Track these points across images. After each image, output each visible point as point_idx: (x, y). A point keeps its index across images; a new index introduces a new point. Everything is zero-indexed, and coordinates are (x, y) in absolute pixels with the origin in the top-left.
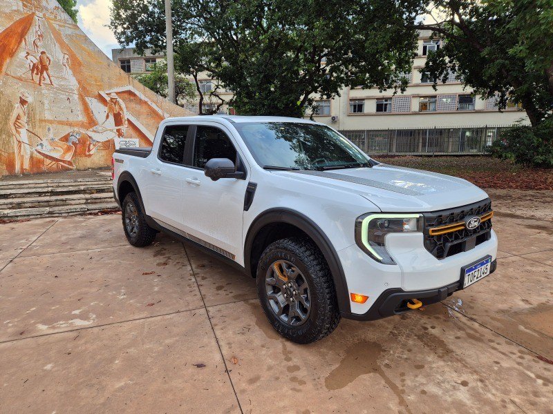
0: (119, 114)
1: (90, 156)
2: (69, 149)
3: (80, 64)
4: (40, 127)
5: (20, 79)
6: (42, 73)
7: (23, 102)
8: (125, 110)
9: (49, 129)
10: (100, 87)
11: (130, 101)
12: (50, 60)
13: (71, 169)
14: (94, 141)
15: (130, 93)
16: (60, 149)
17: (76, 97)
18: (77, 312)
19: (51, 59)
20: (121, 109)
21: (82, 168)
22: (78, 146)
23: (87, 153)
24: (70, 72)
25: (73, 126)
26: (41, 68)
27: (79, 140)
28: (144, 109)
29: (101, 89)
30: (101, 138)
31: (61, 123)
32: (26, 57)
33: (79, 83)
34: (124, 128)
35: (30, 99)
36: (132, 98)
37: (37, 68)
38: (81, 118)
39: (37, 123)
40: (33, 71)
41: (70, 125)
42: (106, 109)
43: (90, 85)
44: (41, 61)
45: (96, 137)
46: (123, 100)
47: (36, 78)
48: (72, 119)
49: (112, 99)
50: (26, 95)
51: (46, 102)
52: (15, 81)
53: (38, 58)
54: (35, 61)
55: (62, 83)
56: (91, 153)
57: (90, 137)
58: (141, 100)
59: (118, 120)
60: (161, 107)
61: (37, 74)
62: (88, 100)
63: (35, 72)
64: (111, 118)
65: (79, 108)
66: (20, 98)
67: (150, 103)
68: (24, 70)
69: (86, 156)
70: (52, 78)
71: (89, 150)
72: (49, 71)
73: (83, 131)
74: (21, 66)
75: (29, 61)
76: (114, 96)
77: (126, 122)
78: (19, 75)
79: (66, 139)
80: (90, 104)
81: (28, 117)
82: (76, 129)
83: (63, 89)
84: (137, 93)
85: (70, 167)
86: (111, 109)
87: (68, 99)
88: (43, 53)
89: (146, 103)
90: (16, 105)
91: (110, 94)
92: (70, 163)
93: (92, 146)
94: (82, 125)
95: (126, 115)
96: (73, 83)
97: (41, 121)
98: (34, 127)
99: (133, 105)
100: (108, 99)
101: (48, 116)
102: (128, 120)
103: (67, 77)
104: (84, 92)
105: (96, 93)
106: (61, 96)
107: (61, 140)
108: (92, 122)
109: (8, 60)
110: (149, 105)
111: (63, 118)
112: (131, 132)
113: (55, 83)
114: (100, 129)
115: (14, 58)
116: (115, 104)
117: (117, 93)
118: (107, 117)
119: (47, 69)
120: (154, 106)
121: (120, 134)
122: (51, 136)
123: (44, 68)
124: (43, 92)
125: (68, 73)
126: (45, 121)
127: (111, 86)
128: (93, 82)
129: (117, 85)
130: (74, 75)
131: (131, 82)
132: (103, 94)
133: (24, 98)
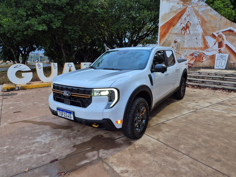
0: (222, 42)
1: (202, 62)
2: (193, 59)
3: (205, 22)
4: (181, 51)
5: (176, 34)
6: (186, 30)
7: (175, 42)
8: (225, 39)
9: (185, 51)
10: (214, 31)
11: (229, 34)
13: (192, 67)
14: (206, 55)
15: (230, 31)
16: (189, 59)
17: (200, 37)
19: (192, 23)
20: (223, 39)
21: (197, 67)
22: (197, 58)
23: (201, 61)
24: (200, 26)
25: (197, 49)
26: (186, 28)
27: (198, 55)
29: (214, 32)
30: (209, 54)
31: (191, 48)
33: (203, 31)
34: (223, 49)
35: (179, 41)
36: (231, 33)
37: (184, 28)
38: (201, 45)
39: (180, 49)
40: (182, 30)
41: (195, 49)
42: (215, 40)
43: (209, 30)
44: (187, 25)
45: (207, 53)
47: (183, 32)
48: (196, 46)
49: (219, 35)
50: (178, 39)
51: (186, 41)
52: (174, 35)
53: (185, 24)
54: (184, 26)
55: (195, 32)
56: (203, 60)
57: (204, 54)
59: (220, 45)
61: (184, 31)
62: (206, 37)
63: (183, 30)
64: (217, 45)
65: (200, 41)
66: (175, 41)
68: (178, 30)
69: (200, 62)
70: (190, 31)
71: (202, 59)
73: (201, 51)
75: (181, 26)
76: (221, 33)
77: (225, 46)
78: (176, 32)
79: (192, 55)
80: (207, 39)
81: (177, 47)
82: (198, 50)
83: (195, 35)
84: (234, 30)
85: (192, 66)
86: (217, 40)
87: (196, 38)
90: (172, 44)
91: (218, 33)
92: (192, 65)
93: (204, 58)
94: (201, 49)
95: (226, 42)
96: (200, 31)
97: (182, 48)
98: (178, 51)
99: (231, 37)
100: (217, 35)
101: (186, 46)
102: (226, 45)
103: (198, 29)
104: (205, 33)
105: (211, 34)
106: (194, 37)
107: (190, 55)
108: (206, 47)
109: (172, 28)
111: (193, 47)
112: (227, 50)
113: (192, 32)
114: (209, 49)
115: (174, 27)
116: (220, 37)
117: (222, 32)
118: (215, 44)
121: (220, 52)
122: (186, 54)
123: (188, 27)
124: (185, 37)
126: (184, 48)
127: (220, 29)
128: (211, 29)
129: (223, 28)
130: (201, 28)
131: (232, 25)
132: (214, 33)
133: (176, 41)
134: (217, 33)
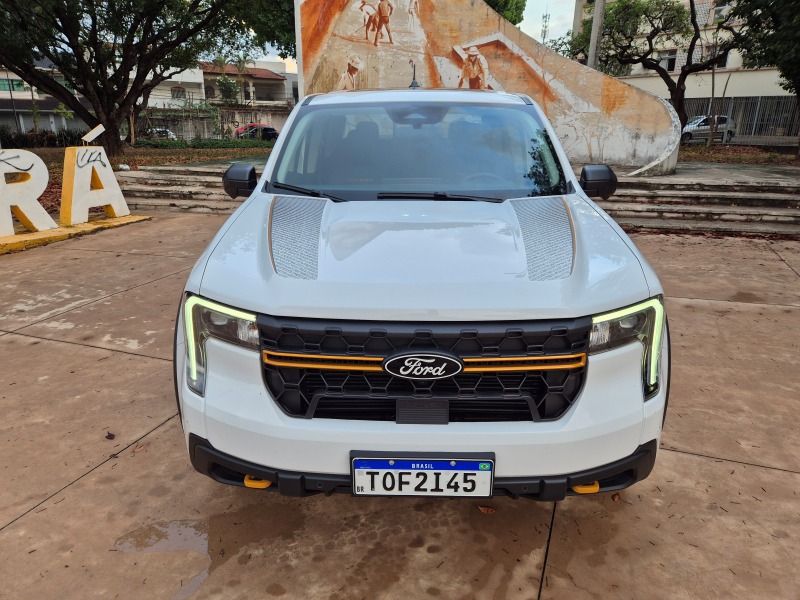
0: (477, 79)
3: (432, 8)
5: (350, 39)
6: (379, 27)
7: (352, 70)
8: (486, 72)
10: (456, 40)
11: (497, 57)
12: (392, 9)
15: (498, 44)
17: (421, 57)
19: (394, 5)
20: (481, 70)
24: (417, 21)
26: (379, 21)
28: (514, 69)
29: (456, 43)
32: (361, 8)
33: (428, 37)
35: (361, 66)
36: (500, 52)
37: (374, 23)
40: (368, 26)
43: (442, 37)
44: (380, 11)
46: (487, 57)
47: (372, 35)
49: (470, 56)
50: (357, 60)
51: (382, 68)
52: (344, 42)
54: (372, 12)
55: (405, 39)
58: (512, 54)
60: (541, 64)
61: (373, 30)
62: (436, 60)
63: (371, 27)
65: (424, 72)
66: (349, 64)
67: (525, 58)
68: (357, 27)
70: (392, 34)
72: (391, 25)
74: (354, 21)
75: (364, 13)
76: (474, 51)
78: (349, 34)
80: (439, 67)
83: (405, 48)
84: (508, 43)
86: (467, 72)
87: (411, 61)
89: (519, 58)
90: (343, 75)
91: (468, 49)
95: (487, 80)
96: (420, 37)
99: (500, 64)
100: (464, 56)
101: (382, 87)
103: (412, 30)
104: (433, 47)
105: (450, 50)
106: (402, 58)
109: (337, 16)
110: (523, 62)
115: (345, 12)
116: (474, 63)
117: (479, 47)
118: (460, 84)
119: (387, 22)
120: (531, 63)
123: (384, 20)
124: (379, 54)
125: (415, 25)
127: (471, 37)
128: (447, 34)
129: (480, 34)
130: (422, 26)
131: (502, 27)
132: (459, 50)
133: (353, 65)
134: (465, 49)
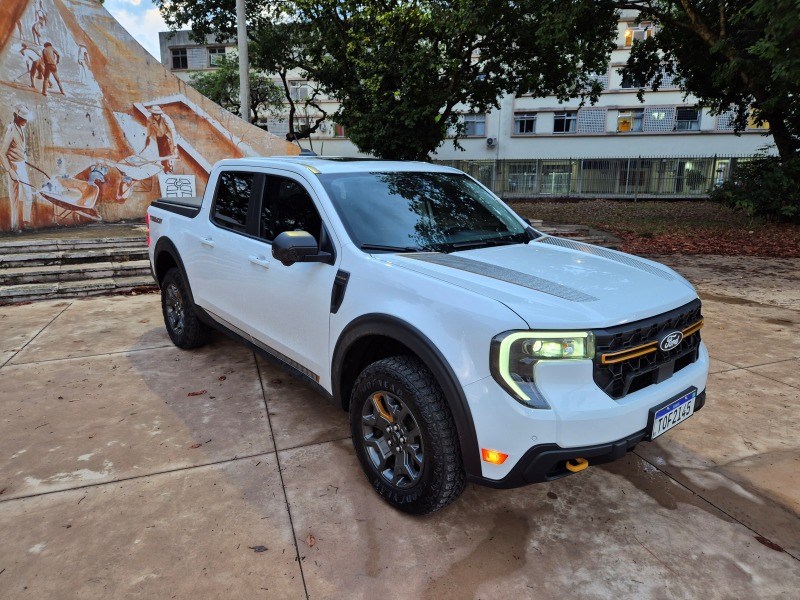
0: (165, 137)
1: (122, 201)
2: (90, 191)
3: (104, 62)
4: (46, 158)
5: (13, 86)
6: (46, 76)
7: (19, 121)
8: (173, 131)
9: (60, 161)
10: (136, 96)
11: (182, 117)
12: (58, 57)
13: (95, 222)
14: (128, 178)
15: (181, 105)
16: (76, 190)
17: (99, 112)
18: (85, 457)
19: (60, 54)
20: (167, 129)
21: (111, 219)
22: (105, 186)
23: (119, 197)
24: (90, 74)
25: (97, 156)
26: (45, 68)
27: (105, 178)
28: (202, 131)
29: (136, 100)
30: (139, 174)
31: (78, 152)
32: (22, 52)
33: (104, 91)
34: (173, 159)
35: (29, 117)
36: (184, 113)
37: (40, 69)
38: (108, 143)
39: (42, 153)
40: (32, 73)
41: (92, 154)
42: (145, 130)
43: (120, 93)
44: (45, 58)
45: (131, 172)
46: (171, 117)
47: (39, 84)
48: (94, 145)
49: (153, 115)
50: (24, 109)
51: (54, 120)
52: (6, 88)
53: (40, 53)
54: (36, 58)
55: (78, 91)
56: (124, 196)
57: (122, 173)
58: (197, 116)
59: (164, 147)
60: (227, 127)
61: (39, 77)
62: (116, 116)
63: (36, 74)
64: (154, 145)
65: (104, 128)
66: (15, 114)
67: (210, 120)
68: (19, 72)
69: (116, 201)
70: (62, 84)
71: (121, 193)
72: (58, 73)
73: (111, 164)
74: (15, 65)
75: (26, 58)
76: (157, 110)
77: (176, 150)
78: (11, 79)
79: (85, 175)
80: (120, 123)
81: (28, 144)
82: (101, 161)
83: (80, 100)
84: (191, 105)
85: (94, 218)
86: (153, 130)
87: (88, 115)
88: (47, 45)
89: (205, 120)
90: (9, 126)
91: (150, 107)
92: (92, 212)
93: (125, 187)
94: (110, 155)
95: (176, 140)
96: (94, 90)
97: (47, 149)
98: (37, 158)
99: (186, 124)
100: (148, 115)
101: (57, 141)
102: (179, 147)
103: (84, 81)
104: (111, 104)
105: (130, 106)
106: (78, 111)
107: (78, 177)
108: (124, 151)
110: (210, 125)
111: (81, 145)
112: (184, 165)
113: (68, 91)
114: (136, 159)
115: (3, 54)
116: (159, 122)
117: (162, 106)
118: (148, 142)
119: (54, 70)
120: (217, 125)
121: (167, 168)
122: (63, 171)
123: (50, 68)
124: (50, 104)
125: (86, 75)
126: (53, 149)
127: (152, 95)
128: (125, 89)
129: (161, 94)
130: (96, 78)
131: (182, 89)
132: (138, 106)
133: (20, 115)
134: (146, 107)
